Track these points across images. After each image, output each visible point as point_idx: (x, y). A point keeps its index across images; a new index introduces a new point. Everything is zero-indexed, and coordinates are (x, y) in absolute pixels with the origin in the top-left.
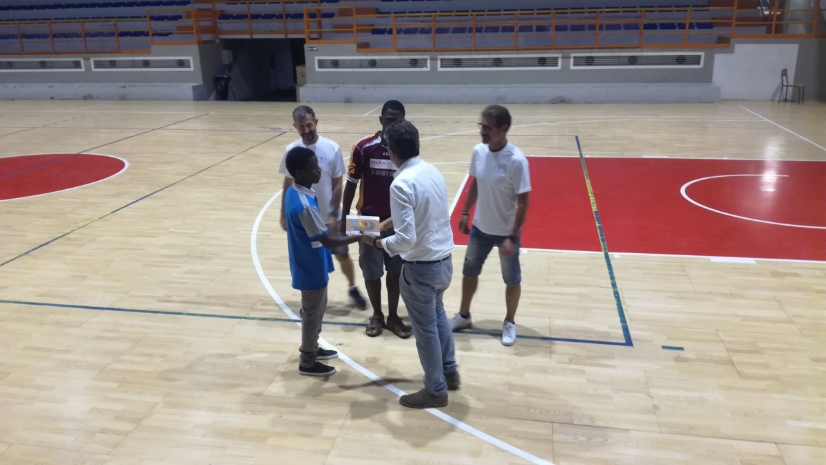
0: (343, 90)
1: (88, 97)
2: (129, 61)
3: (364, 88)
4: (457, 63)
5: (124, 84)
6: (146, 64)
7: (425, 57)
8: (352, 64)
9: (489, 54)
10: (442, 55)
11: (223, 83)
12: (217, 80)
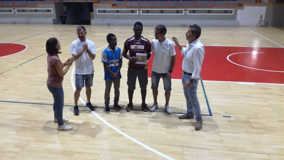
0: (107, 21)
1: (14, 23)
2: (30, 10)
3: (114, 20)
4: (148, 12)
5: (28, 18)
6: (36, 11)
7: (136, 9)
8: (110, 12)
9: (159, 9)
10: (142, 9)
11: (64, 18)
12: (61, 17)
